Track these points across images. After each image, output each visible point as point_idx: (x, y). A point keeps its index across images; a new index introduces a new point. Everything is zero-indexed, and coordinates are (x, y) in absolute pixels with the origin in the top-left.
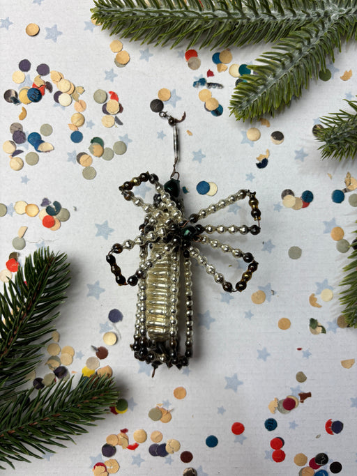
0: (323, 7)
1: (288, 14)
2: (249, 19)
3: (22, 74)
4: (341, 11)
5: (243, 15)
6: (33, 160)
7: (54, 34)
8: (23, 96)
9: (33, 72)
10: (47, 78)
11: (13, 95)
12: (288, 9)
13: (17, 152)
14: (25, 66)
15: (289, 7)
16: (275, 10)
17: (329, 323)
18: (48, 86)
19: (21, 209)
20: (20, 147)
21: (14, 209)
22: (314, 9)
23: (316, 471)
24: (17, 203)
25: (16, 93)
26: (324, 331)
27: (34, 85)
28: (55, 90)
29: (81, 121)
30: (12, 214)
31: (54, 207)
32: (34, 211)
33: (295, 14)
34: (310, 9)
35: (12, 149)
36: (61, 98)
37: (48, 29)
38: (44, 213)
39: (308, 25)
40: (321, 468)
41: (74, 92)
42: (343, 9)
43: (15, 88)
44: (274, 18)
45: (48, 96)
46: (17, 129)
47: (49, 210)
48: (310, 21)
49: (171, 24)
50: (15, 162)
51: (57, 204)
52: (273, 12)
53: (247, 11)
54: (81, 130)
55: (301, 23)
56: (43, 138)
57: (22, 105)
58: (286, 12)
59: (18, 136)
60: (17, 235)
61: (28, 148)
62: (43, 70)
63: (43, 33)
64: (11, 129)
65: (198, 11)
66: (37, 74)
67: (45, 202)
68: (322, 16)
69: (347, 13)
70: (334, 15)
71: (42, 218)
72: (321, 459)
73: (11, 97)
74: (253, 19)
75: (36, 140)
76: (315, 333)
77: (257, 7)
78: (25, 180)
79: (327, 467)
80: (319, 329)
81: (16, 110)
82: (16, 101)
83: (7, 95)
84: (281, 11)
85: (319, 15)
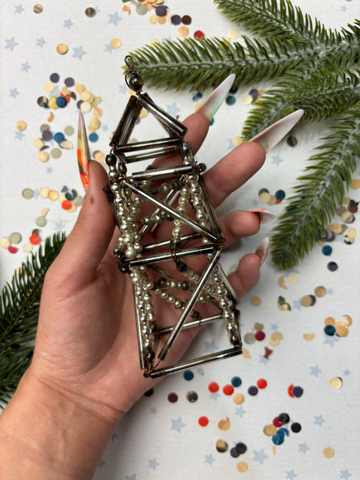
0: (312, 48)
1: (284, 57)
2: (251, 65)
3: (52, 85)
4: (328, 49)
5: (247, 62)
6: (57, 154)
7: (79, 53)
8: (52, 102)
9: (61, 84)
10: (72, 89)
11: (45, 101)
12: (283, 53)
13: (45, 148)
14: (55, 78)
15: (284, 51)
16: (272, 54)
17: (295, 302)
18: (73, 95)
19: (44, 193)
20: (47, 144)
21: (39, 194)
22: (305, 50)
23: (278, 429)
24: (42, 189)
25: (47, 100)
26: (289, 309)
27: (61, 94)
28: (78, 98)
29: (98, 125)
30: (36, 198)
31: (72, 194)
32: (54, 196)
33: (289, 56)
34: (301, 50)
35: (41, 144)
36: (83, 106)
37: (75, 49)
38: (63, 198)
39: (300, 64)
40: (284, 427)
41: (94, 102)
42: (329, 47)
43: (46, 95)
44: (272, 61)
45: (72, 103)
46: (46, 129)
47: (67, 196)
48: (302, 61)
49: (189, 75)
50: (42, 155)
51: (74, 192)
52: (270, 56)
53: (249, 58)
54: (98, 132)
55: (295, 63)
56: (66, 137)
57: (51, 110)
58: (281, 55)
59: (47, 135)
60: (39, 215)
61: (53, 144)
62: (70, 82)
63: (71, 52)
64: (41, 129)
65: (209, 62)
66: (64, 85)
67: (65, 189)
68: (312, 54)
69: (333, 51)
70: (322, 53)
71: (62, 202)
72: (284, 418)
73: (42, 102)
74: (255, 64)
75: (60, 138)
76: (282, 309)
77: (257, 53)
78: (49, 170)
79: (288, 426)
80: (286, 307)
81: (45, 113)
82: (46, 106)
83: (40, 100)
84: (277, 55)
85: (309, 55)
